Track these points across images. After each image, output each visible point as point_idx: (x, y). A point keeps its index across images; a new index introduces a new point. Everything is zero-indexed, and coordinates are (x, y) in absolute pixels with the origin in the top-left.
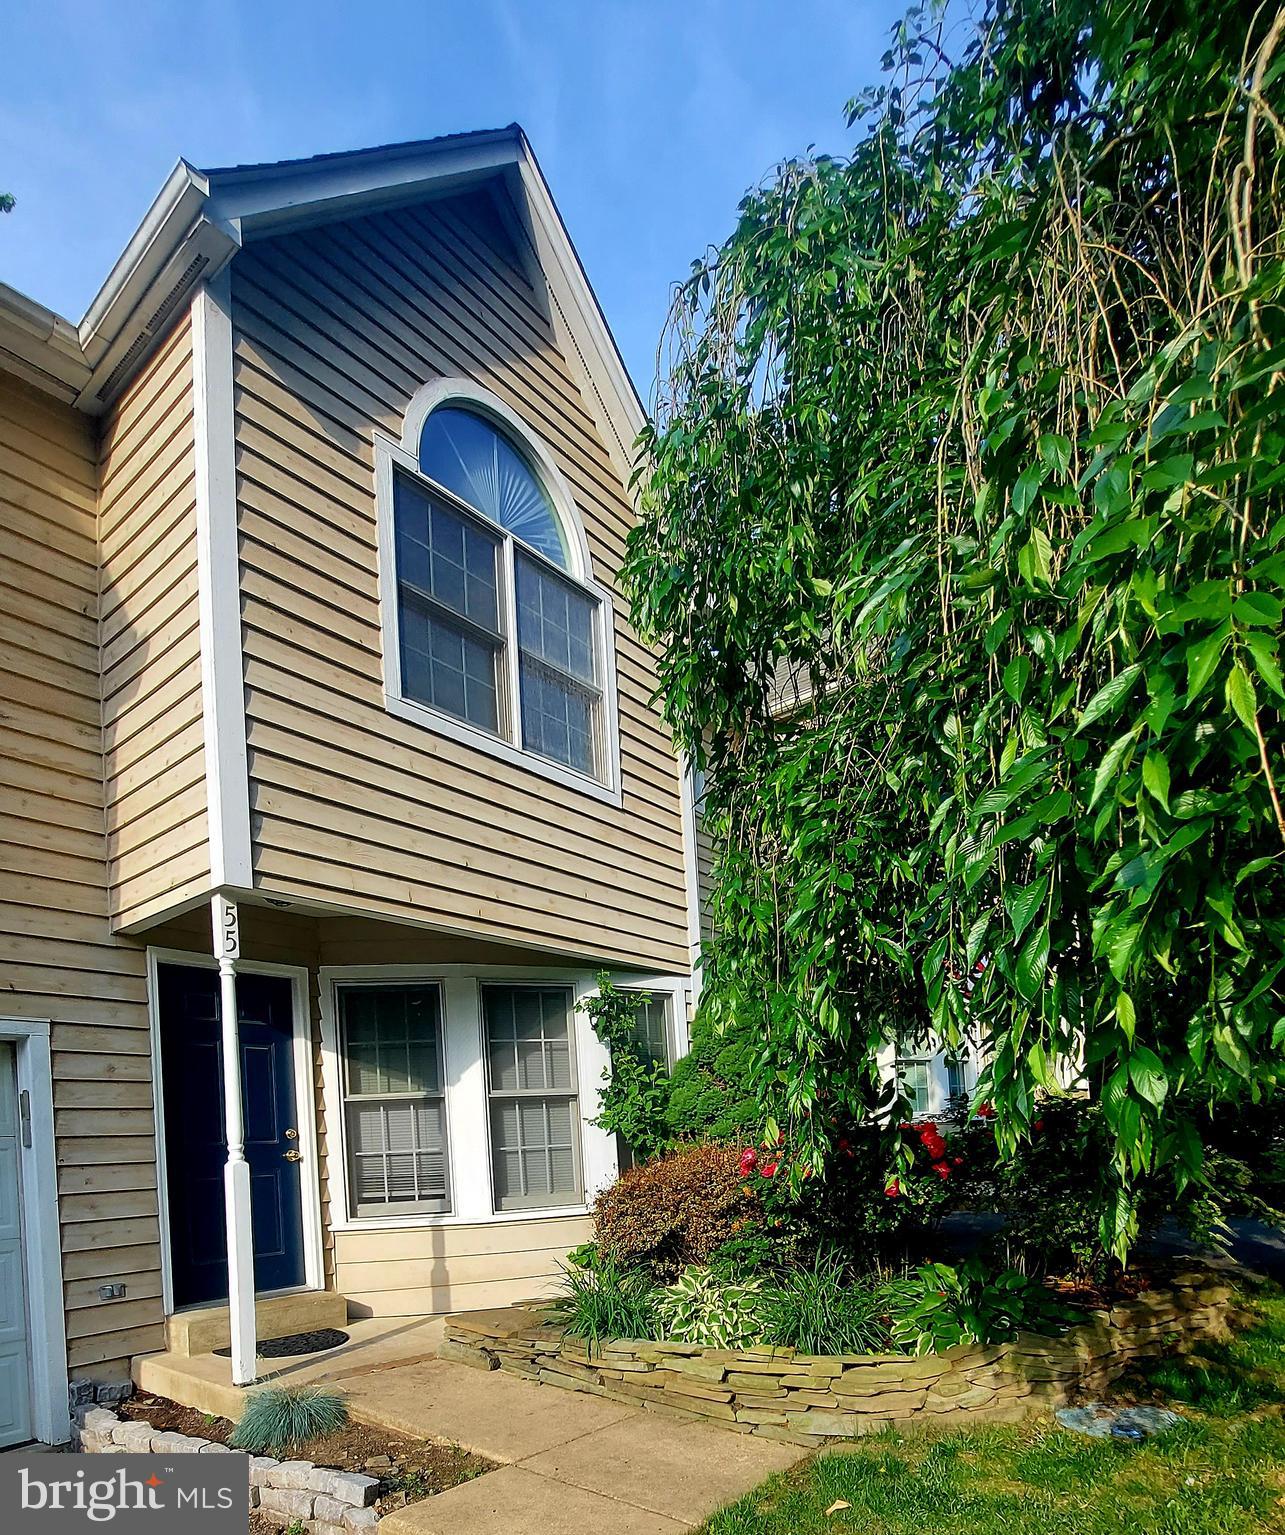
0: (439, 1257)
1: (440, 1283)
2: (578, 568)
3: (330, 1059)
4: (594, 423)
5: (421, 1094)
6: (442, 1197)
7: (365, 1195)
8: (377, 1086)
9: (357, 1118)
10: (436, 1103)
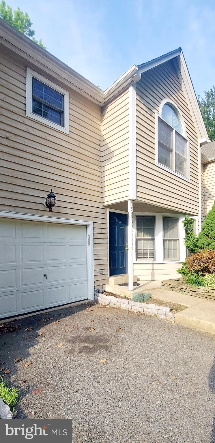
0: (153, 270)
1: (153, 274)
2: (184, 135)
3: (134, 230)
4: (187, 105)
5: (151, 238)
6: (153, 258)
7: (138, 257)
8: (142, 236)
9: (138, 242)
10: (153, 239)
